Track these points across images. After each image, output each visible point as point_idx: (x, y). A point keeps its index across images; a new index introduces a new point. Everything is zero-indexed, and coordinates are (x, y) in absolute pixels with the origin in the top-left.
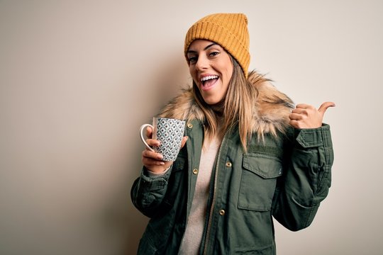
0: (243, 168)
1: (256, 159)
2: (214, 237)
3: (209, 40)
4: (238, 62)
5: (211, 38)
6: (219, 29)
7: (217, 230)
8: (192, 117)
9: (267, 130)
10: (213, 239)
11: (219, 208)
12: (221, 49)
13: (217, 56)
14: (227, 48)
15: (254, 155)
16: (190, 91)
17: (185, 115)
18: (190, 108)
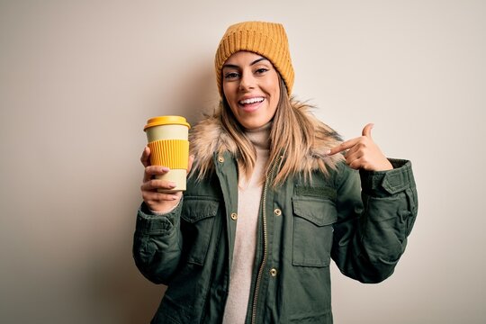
0: (294, 215)
1: (308, 203)
2: (263, 304)
3: (257, 53)
4: (285, 83)
5: (260, 52)
6: (269, 42)
7: (267, 294)
8: (223, 148)
9: (316, 167)
10: (262, 307)
11: (270, 267)
12: (270, 66)
13: (264, 73)
14: (277, 65)
15: (304, 198)
16: (215, 117)
17: (213, 147)
18: (219, 138)
